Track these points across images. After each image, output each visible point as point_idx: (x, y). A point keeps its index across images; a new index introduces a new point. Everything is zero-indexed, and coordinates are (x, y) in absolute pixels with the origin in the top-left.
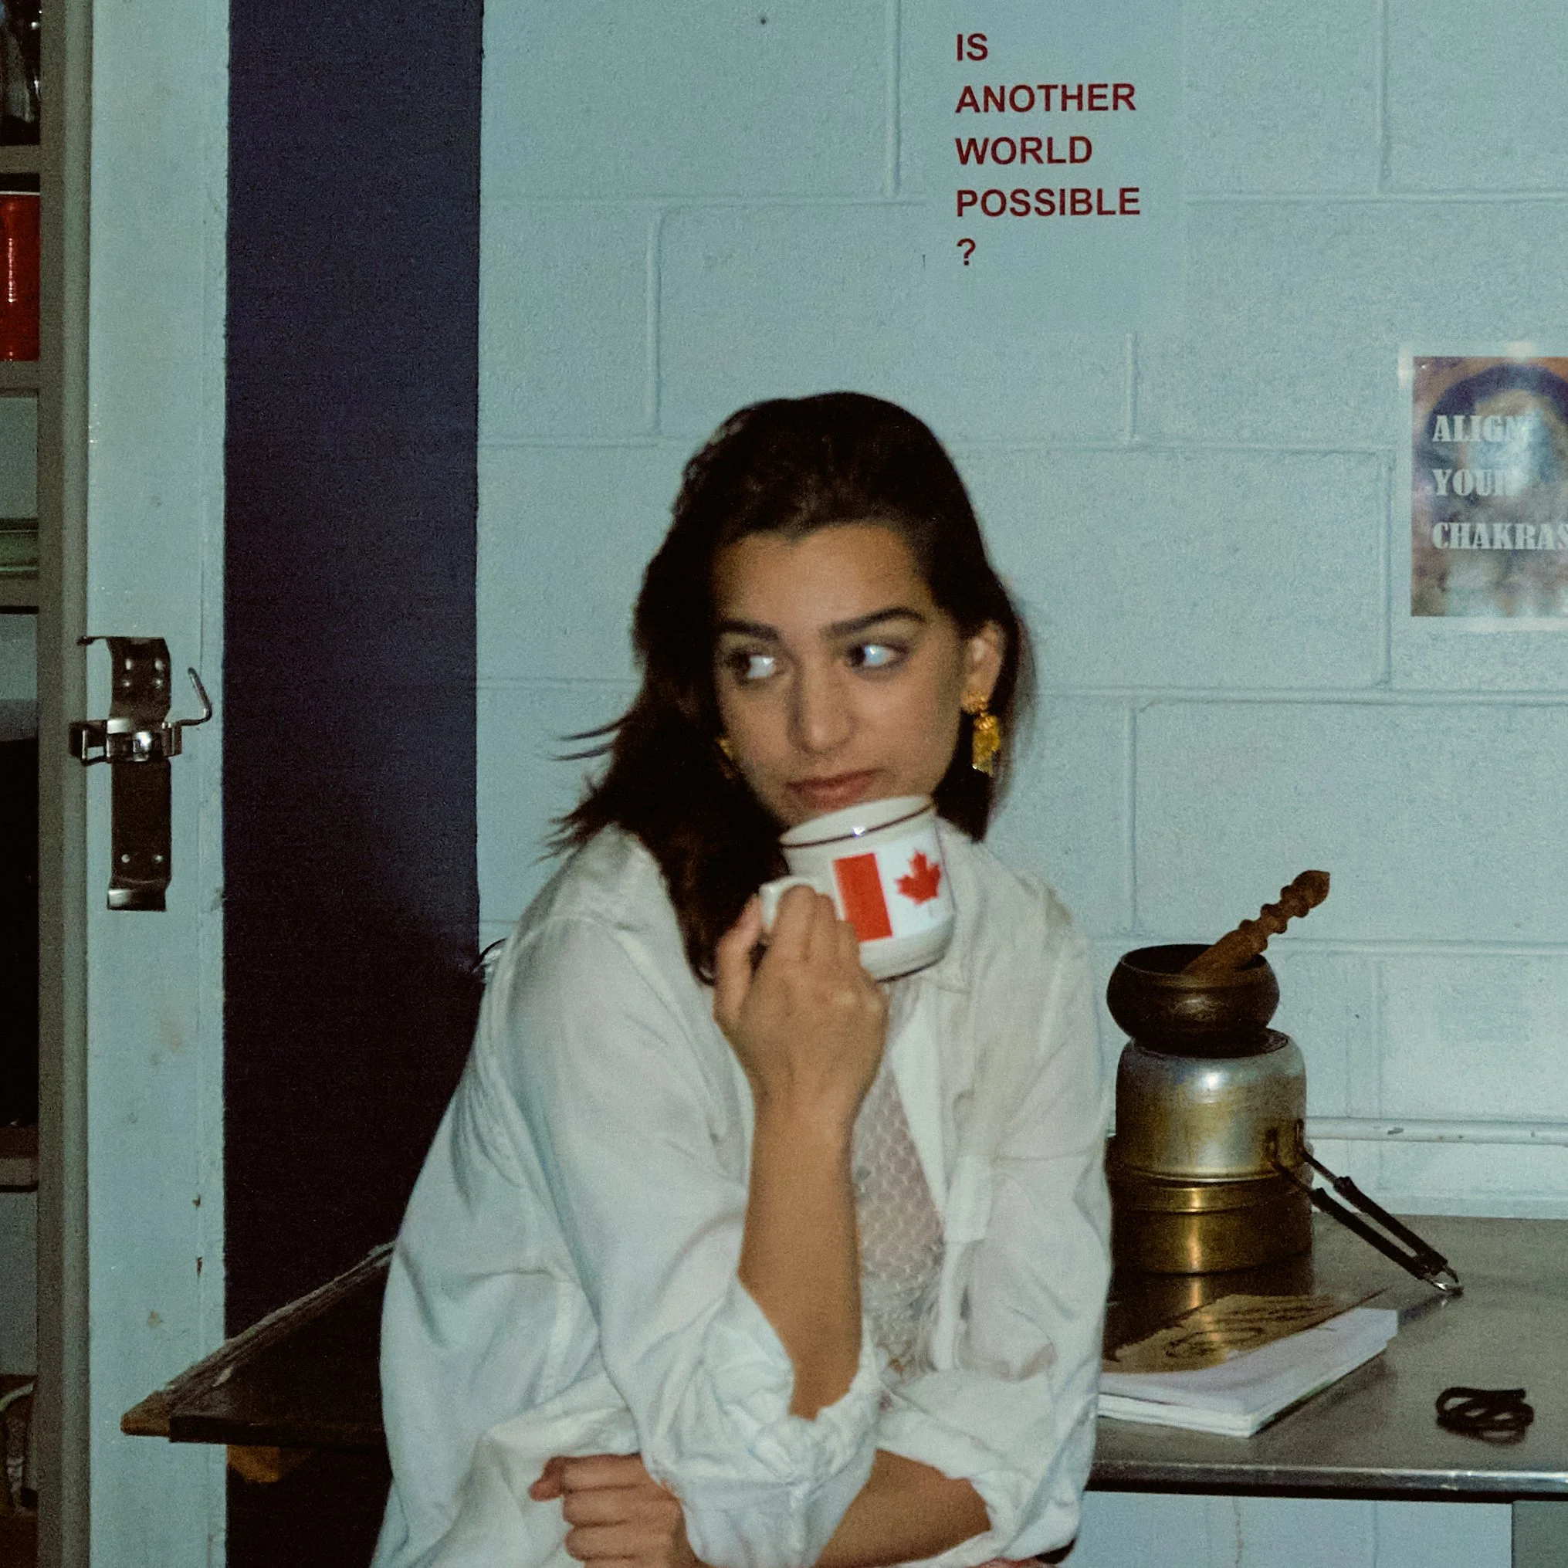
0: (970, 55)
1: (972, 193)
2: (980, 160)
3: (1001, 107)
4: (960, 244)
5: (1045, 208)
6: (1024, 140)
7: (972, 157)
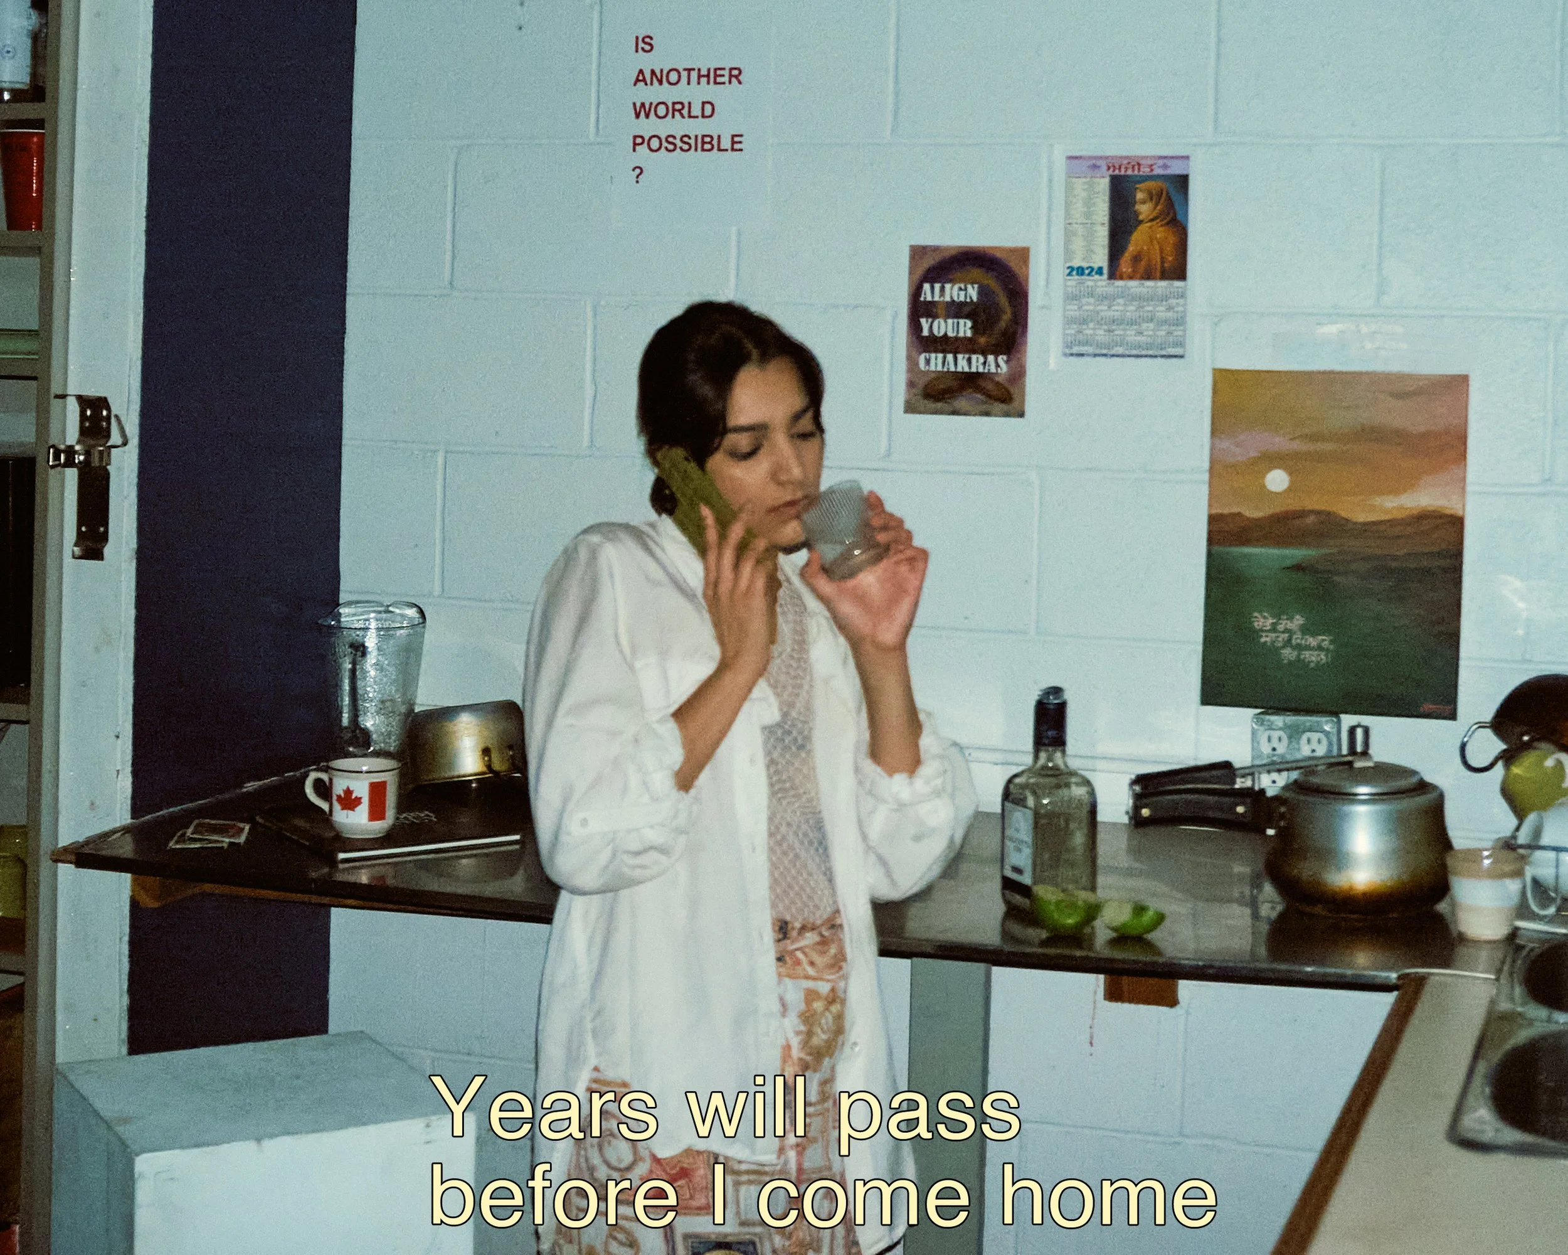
0: (643, 49)
1: (642, 137)
2: (647, 116)
3: (660, 82)
4: (634, 170)
5: (686, 147)
7: (643, 113)
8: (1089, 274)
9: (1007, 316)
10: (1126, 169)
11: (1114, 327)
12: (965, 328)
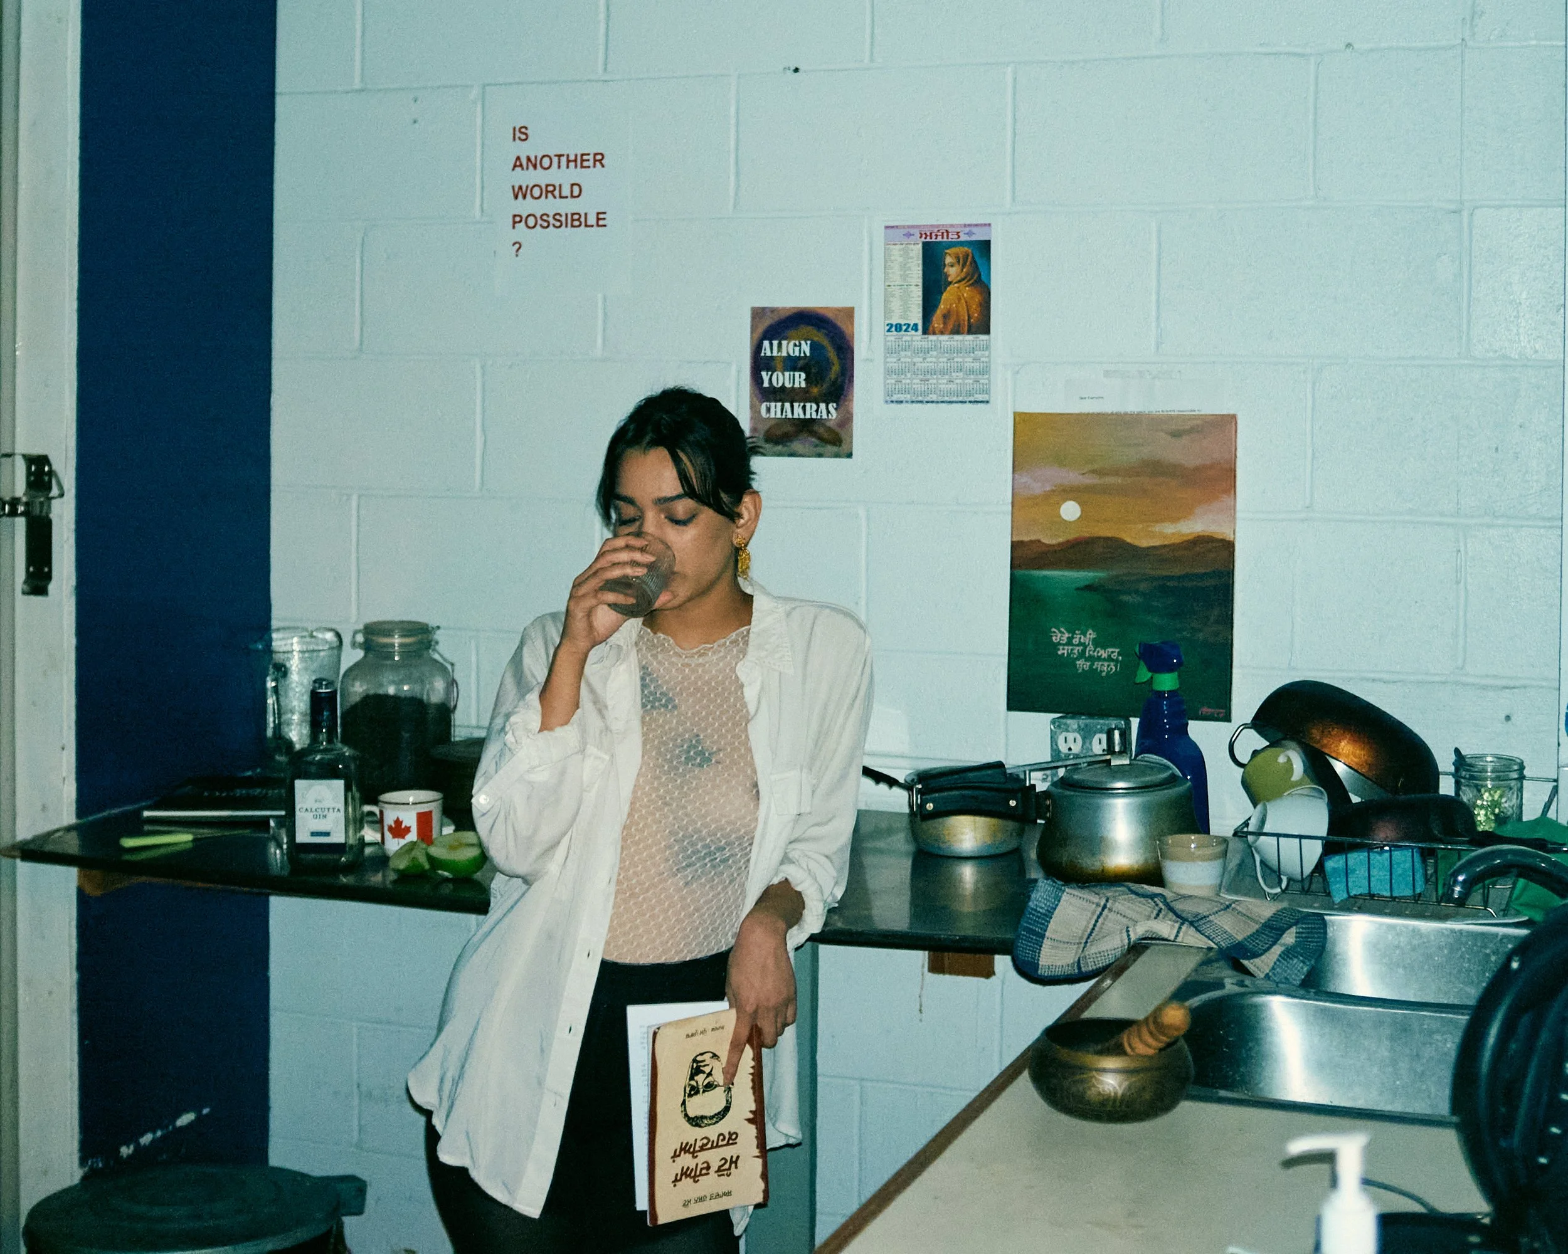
0: (520, 138)
1: (520, 216)
2: (524, 197)
3: (535, 167)
4: (514, 244)
5: (558, 224)
6: (547, 186)
7: (520, 196)
8: (906, 331)
9: (836, 368)
10: (937, 236)
11: (929, 377)
12: (800, 380)
